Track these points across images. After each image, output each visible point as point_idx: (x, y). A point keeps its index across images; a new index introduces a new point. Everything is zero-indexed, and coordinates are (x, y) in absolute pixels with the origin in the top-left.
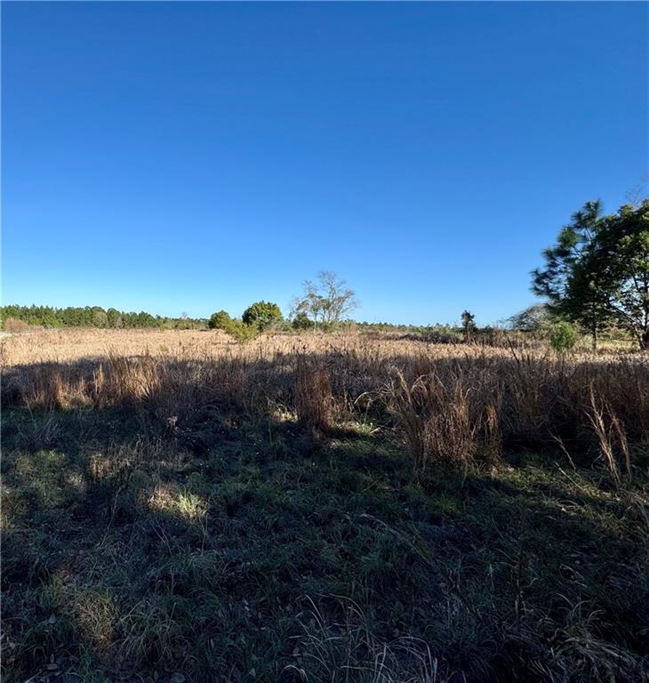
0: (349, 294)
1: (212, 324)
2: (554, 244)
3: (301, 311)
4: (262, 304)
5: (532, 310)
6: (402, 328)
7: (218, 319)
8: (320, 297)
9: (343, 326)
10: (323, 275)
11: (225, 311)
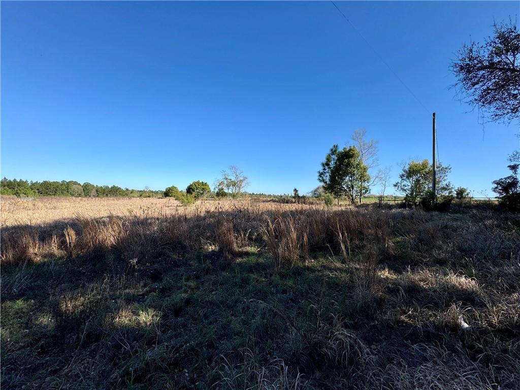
0: (245, 178)
1: (167, 194)
2: (324, 161)
3: (220, 187)
4: (198, 182)
5: (318, 188)
6: (270, 196)
7: (171, 191)
8: (230, 180)
9: (242, 195)
10: (232, 168)
11: (175, 186)
